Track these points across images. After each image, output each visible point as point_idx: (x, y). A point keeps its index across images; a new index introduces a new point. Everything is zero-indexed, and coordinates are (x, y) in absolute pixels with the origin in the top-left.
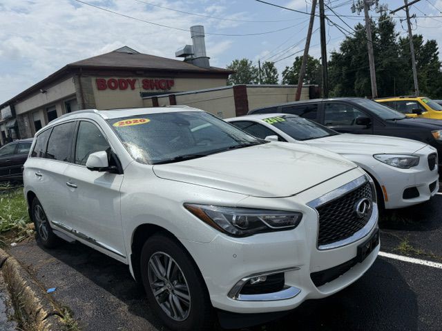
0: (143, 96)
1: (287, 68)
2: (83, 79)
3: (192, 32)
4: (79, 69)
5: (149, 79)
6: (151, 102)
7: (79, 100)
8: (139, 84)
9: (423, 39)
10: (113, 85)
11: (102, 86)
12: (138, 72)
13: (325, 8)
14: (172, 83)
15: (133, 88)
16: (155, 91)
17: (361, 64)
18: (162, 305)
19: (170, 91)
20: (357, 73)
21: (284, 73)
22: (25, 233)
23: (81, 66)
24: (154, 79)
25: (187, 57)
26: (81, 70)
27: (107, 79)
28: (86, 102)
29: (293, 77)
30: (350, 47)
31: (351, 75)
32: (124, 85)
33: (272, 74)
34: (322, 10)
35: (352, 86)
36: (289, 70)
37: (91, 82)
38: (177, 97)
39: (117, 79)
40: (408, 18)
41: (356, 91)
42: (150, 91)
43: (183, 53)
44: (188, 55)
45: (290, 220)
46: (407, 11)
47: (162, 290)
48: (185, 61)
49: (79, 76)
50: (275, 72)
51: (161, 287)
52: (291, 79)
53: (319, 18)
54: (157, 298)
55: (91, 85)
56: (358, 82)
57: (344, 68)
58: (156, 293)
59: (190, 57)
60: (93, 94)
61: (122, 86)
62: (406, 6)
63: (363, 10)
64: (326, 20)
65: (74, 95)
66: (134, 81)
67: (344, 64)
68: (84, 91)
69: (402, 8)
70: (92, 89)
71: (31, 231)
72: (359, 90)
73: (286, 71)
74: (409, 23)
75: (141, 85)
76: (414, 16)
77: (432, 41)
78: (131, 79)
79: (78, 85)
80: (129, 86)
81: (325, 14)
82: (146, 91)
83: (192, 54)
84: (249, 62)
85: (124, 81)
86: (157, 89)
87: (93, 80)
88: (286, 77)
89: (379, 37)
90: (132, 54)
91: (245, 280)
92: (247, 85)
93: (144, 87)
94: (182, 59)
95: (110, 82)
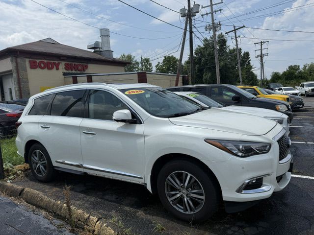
0: (65, 75)
1: (159, 63)
2: (19, 60)
3: (101, 32)
4: (17, 52)
5: (70, 63)
6: (71, 79)
7: (15, 75)
8: (62, 66)
9: (242, 51)
10: (42, 65)
11: (34, 66)
12: (62, 58)
13: (193, 27)
14: (87, 67)
15: (57, 69)
16: (74, 72)
17: (207, 64)
18: (175, 206)
19: (85, 72)
20: (205, 70)
21: (156, 66)
22: (16, 173)
23: (18, 50)
24: (73, 63)
25: (96, 50)
26: (18, 53)
27: (38, 61)
28: (20, 77)
29: (163, 69)
30: (201, 52)
31: (201, 71)
32: (51, 66)
33: (148, 66)
34: (191, 28)
35: (201, 77)
36: (160, 64)
37: (25, 62)
38: (93, 77)
39: (46, 61)
40: (236, 37)
41: (204, 81)
42: (70, 72)
43: (93, 46)
44: (97, 48)
45: (265, 148)
46: (235, 33)
47: (178, 195)
48: (94, 52)
49: (16, 57)
50: (150, 65)
51: (177, 194)
52: (162, 70)
53: (189, 32)
54: (171, 203)
55: (25, 65)
56: (205, 75)
57: (197, 66)
58: (170, 200)
59: (98, 49)
60: (26, 71)
61: (49, 67)
62: (235, 30)
63: (212, 30)
64: (193, 34)
65: (11, 71)
66: (59, 64)
67: (196, 63)
68: (19, 68)
69: (232, 31)
70: (26, 68)
71: (20, 171)
72: (206, 80)
73: (158, 65)
74: (237, 41)
75: (64, 67)
76: (239, 37)
77: (247, 52)
78: (57, 62)
79: (15, 64)
80: (55, 67)
81: (193, 30)
82: (67, 72)
83: (100, 48)
84: (132, 57)
85: (50, 63)
86: (75, 70)
87: (27, 61)
88: (158, 69)
89: (218, 47)
90: (54, 43)
91: (247, 182)
92: (147, 72)
93: (66, 69)
94: (92, 51)
95: (40, 63)
